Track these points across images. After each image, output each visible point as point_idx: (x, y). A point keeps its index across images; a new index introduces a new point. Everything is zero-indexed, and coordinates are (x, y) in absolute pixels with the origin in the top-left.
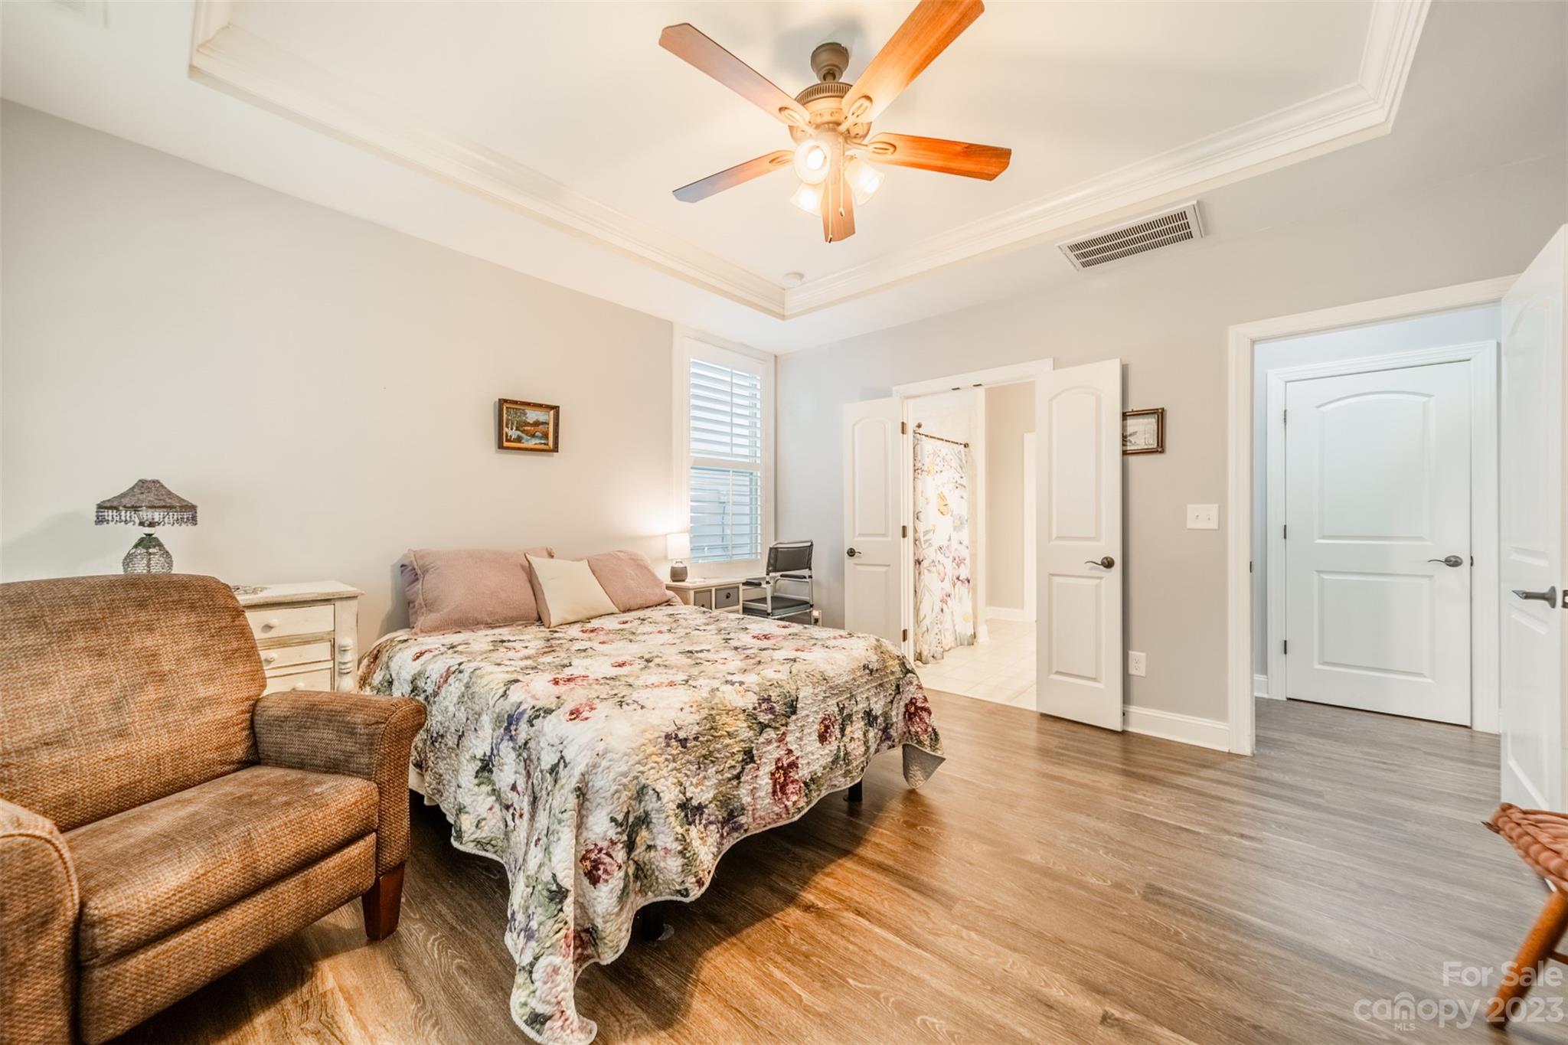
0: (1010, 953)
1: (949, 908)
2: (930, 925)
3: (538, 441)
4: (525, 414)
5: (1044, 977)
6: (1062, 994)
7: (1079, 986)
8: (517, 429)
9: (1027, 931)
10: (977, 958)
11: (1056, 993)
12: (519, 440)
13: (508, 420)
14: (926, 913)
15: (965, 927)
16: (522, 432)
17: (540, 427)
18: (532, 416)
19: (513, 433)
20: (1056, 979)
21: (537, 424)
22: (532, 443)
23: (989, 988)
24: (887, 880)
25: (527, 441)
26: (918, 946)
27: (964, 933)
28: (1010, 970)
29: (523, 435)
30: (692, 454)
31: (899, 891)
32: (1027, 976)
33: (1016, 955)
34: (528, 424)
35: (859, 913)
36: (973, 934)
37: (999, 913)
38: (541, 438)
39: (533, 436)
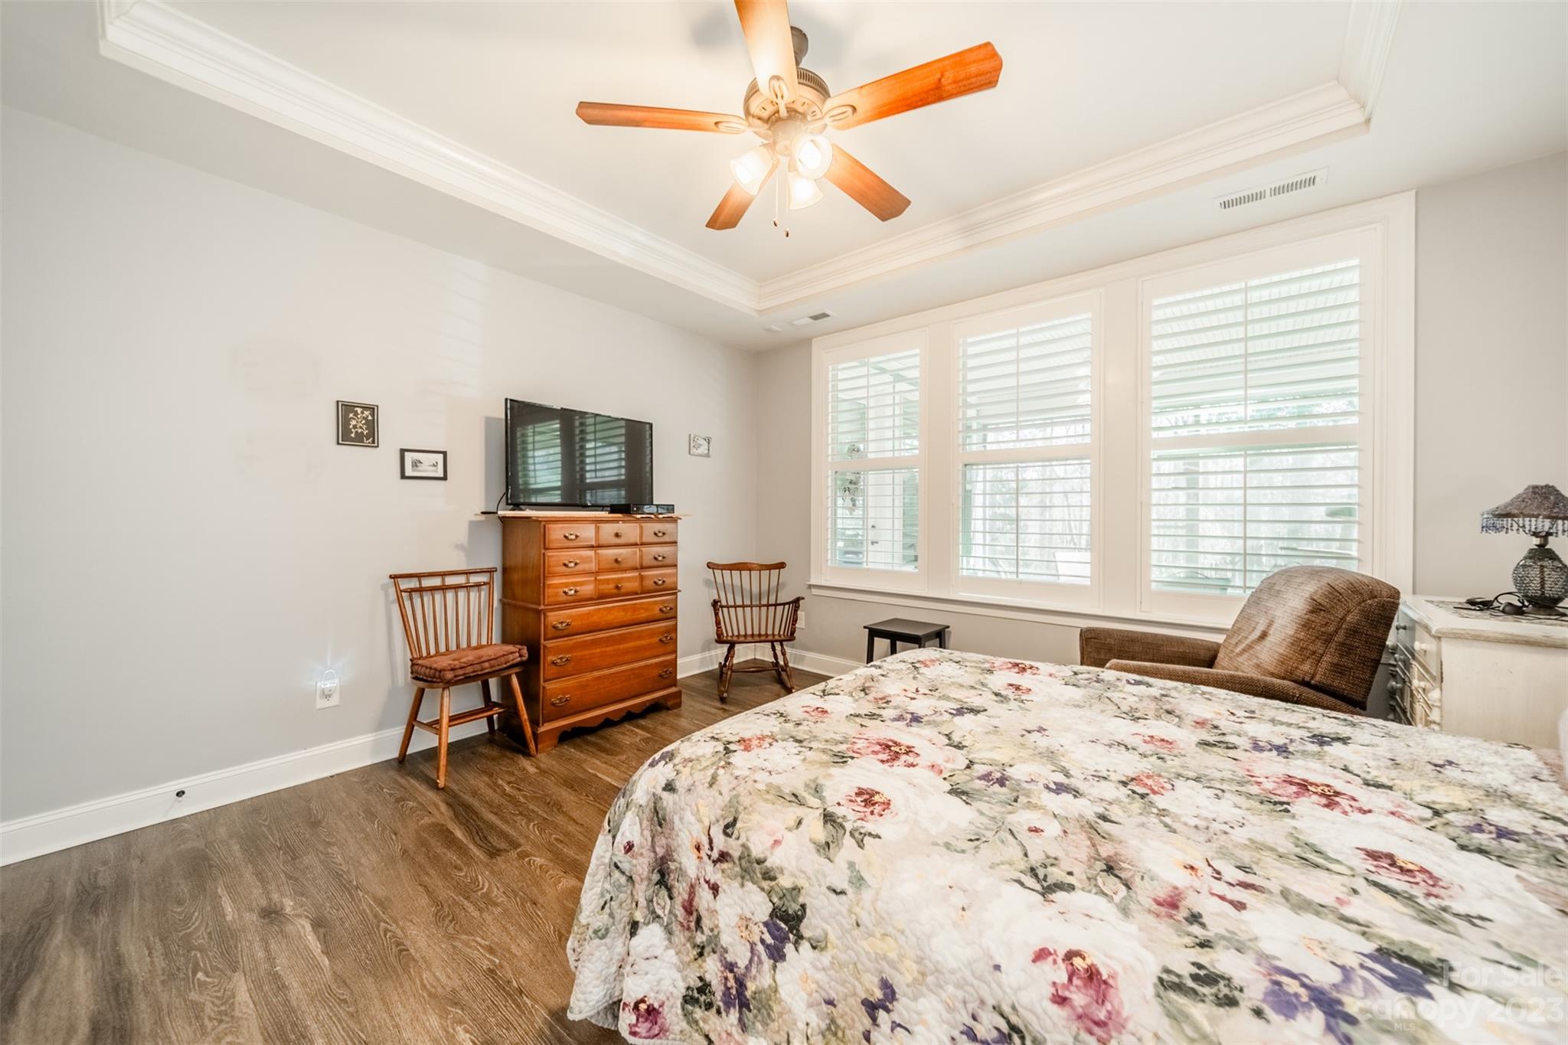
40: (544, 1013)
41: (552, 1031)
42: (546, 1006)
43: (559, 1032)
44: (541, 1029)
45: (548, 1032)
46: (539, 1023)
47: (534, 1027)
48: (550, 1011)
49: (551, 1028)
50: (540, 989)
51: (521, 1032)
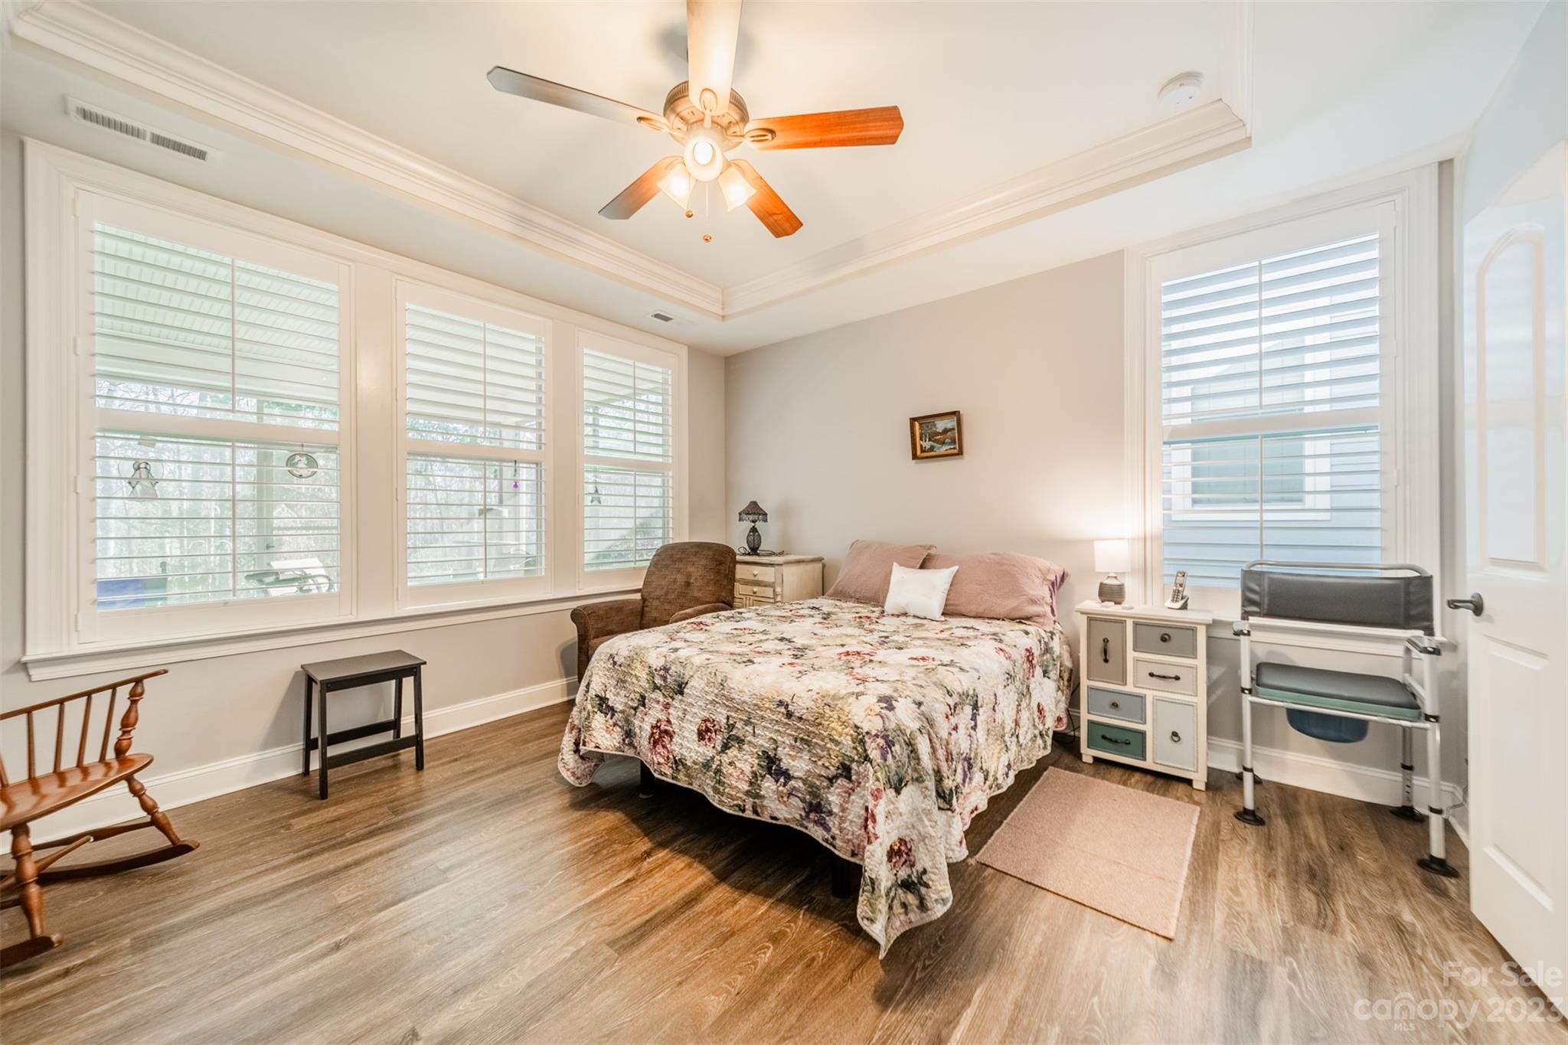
0: (529, 980)
1: (611, 944)
2: (593, 925)
3: (948, 447)
4: (935, 425)
5: (486, 1000)
6: (461, 1008)
7: (458, 1027)
8: (930, 440)
9: (547, 1008)
10: (539, 951)
11: (465, 1003)
12: (932, 449)
13: (921, 435)
14: (610, 925)
15: (578, 952)
16: (934, 441)
17: (949, 433)
18: (941, 425)
19: (927, 444)
20: (478, 1009)
21: (946, 431)
22: (943, 449)
23: (503, 951)
24: (669, 902)
25: (939, 448)
26: (571, 913)
27: (573, 949)
28: (511, 972)
29: (935, 444)
30: (1165, 423)
31: (650, 910)
32: (496, 985)
33: (524, 985)
34: (938, 434)
35: (629, 881)
36: (568, 955)
37: (585, 987)
38: (950, 444)
39: (943, 443)
40: (886, 1016)
41: (903, 1001)
42: (879, 1017)
43: (902, 995)
44: (903, 1011)
45: (904, 1004)
46: (898, 1015)
47: (903, 1018)
48: (882, 1012)
49: (899, 1004)
50: (860, 1032)
51: (910, 1027)
